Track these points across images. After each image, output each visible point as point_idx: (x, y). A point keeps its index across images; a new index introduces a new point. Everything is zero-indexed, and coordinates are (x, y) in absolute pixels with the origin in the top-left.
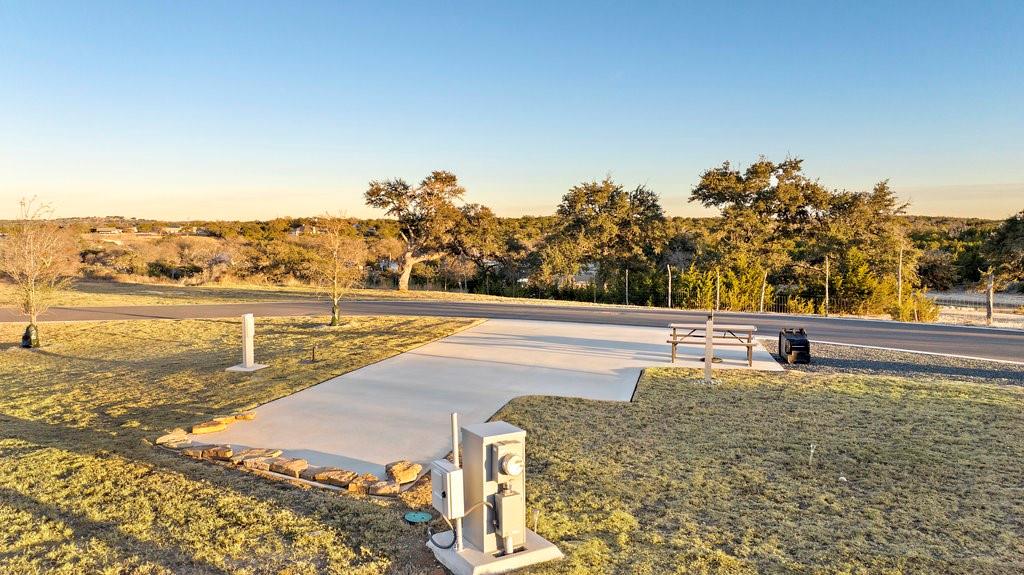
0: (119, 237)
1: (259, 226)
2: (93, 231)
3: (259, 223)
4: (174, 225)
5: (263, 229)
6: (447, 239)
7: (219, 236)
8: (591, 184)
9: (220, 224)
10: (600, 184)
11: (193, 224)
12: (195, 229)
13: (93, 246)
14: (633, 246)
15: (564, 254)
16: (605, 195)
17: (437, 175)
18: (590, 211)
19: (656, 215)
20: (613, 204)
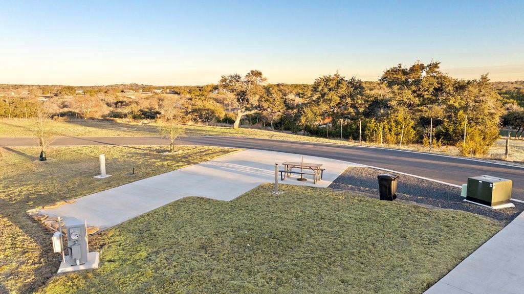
0: (133, 95)
1: (198, 89)
2: (122, 91)
3: (198, 87)
4: (159, 88)
5: (200, 90)
6: (256, 104)
7: (179, 94)
8: (328, 76)
9: (180, 88)
10: (333, 76)
11: (167, 87)
12: (168, 90)
13: (121, 99)
14: (349, 108)
15: (313, 112)
16: (334, 82)
17: (252, 72)
18: (326, 90)
19: (360, 92)
20: (338, 86)
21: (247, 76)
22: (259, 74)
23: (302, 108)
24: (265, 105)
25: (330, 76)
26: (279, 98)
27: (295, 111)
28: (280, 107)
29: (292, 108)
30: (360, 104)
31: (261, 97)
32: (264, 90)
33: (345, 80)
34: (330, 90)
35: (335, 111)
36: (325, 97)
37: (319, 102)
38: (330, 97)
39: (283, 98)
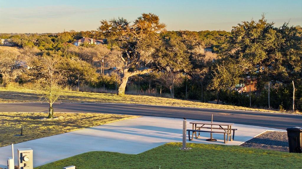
5: (53, 40)
6: (149, 60)
7: (20, 46)
8: (250, 22)
10: (257, 22)
12: (3, 41)
14: (280, 66)
15: (229, 71)
16: (259, 30)
17: (145, 16)
18: (247, 41)
19: (295, 45)
20: (264, 36)
21: (137, 21)
22: (154, 19)
23: (215, 66)
24: (163, 62)
25: (253, 22)
26: (182, 52)
27: (205, 70)
28: (184, 65)
29: (201, 67)
30: (294, 61)
31: (157, 50)
32: (161, 41)
33: (274, 27)
34: (253, 41)
35: (261, 71)
36: (247, 51)
37: (238, 58)
38: (253, 50)
39: (188, 53)
